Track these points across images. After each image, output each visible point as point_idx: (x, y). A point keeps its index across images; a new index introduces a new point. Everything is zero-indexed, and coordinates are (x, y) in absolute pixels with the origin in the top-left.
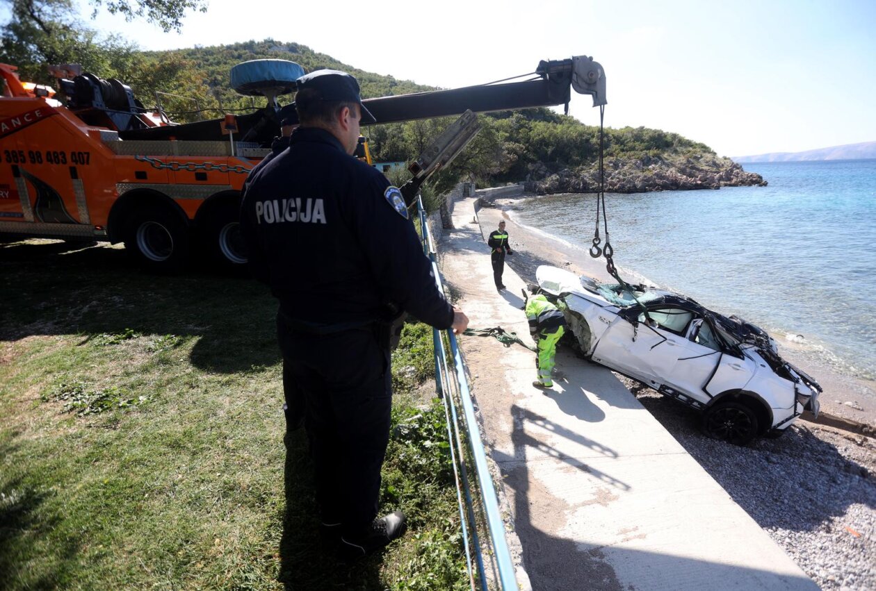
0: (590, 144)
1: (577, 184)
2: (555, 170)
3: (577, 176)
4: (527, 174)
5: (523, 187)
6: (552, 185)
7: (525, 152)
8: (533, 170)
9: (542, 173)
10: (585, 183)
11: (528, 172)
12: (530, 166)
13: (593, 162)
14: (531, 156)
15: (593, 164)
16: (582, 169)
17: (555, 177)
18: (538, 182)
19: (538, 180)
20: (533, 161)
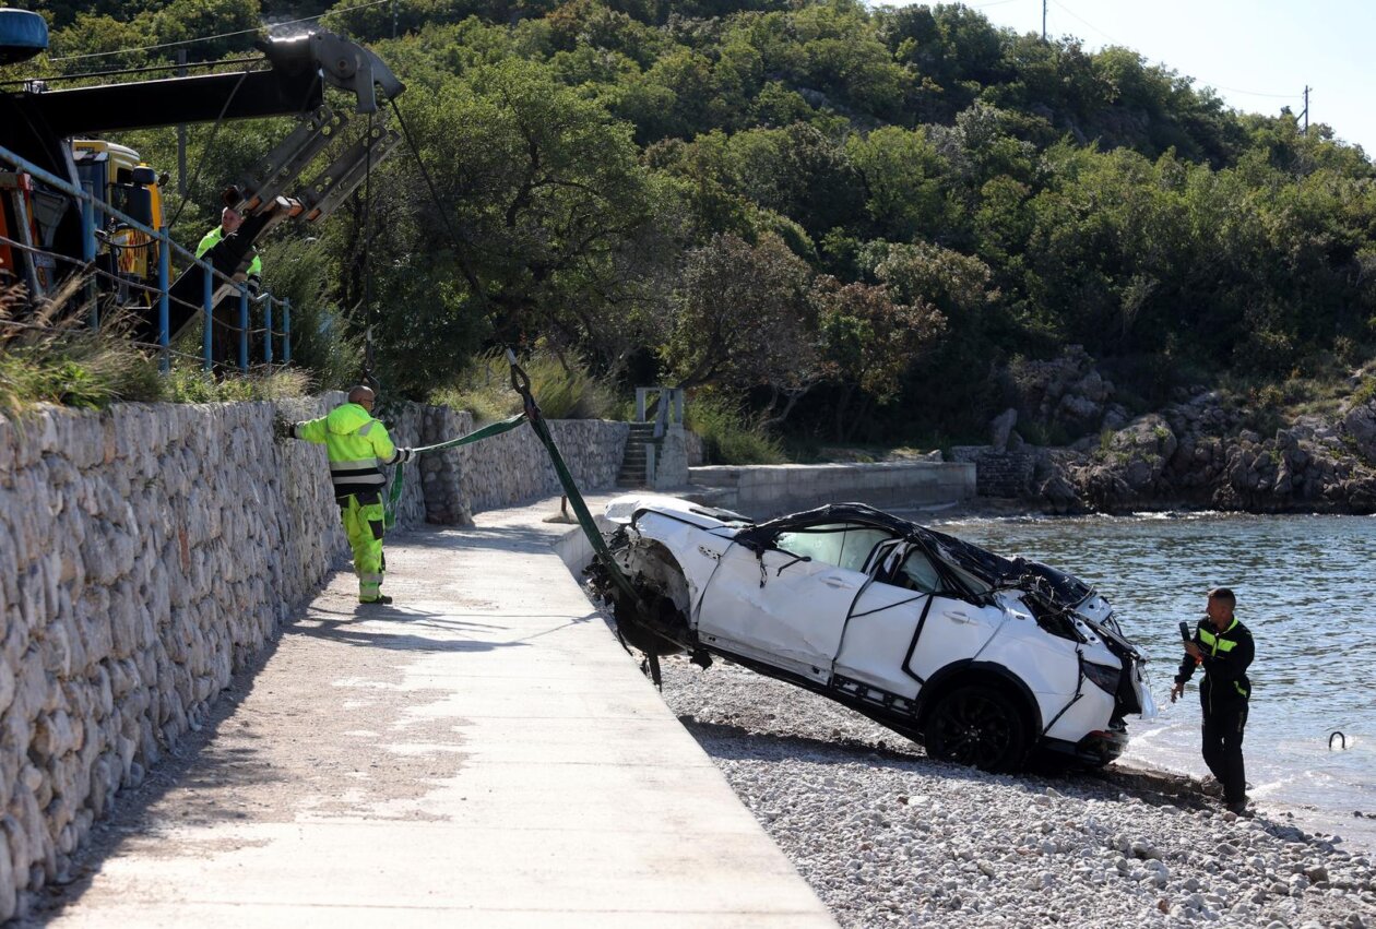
0: (1356, 267)
1: (1259, 470)
2: (1154, 395)
3: (1264, 427)
4: (1001, 408)
5: (971, 474)
6: (1128, 470)
7: (992, 296)
8: (1038, 391)
9: (1083, 406)
10: (1302, 466)
11: (1005, 396)
12: (1020, 372)
13: (1357, 365)
14: (1031, 319)
15: (1358, 373)
16: (1298, 397)
17: (1149, 429)
18: (1056, 453)
19: (1056, 443)
20: (1037, 348)
